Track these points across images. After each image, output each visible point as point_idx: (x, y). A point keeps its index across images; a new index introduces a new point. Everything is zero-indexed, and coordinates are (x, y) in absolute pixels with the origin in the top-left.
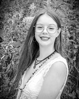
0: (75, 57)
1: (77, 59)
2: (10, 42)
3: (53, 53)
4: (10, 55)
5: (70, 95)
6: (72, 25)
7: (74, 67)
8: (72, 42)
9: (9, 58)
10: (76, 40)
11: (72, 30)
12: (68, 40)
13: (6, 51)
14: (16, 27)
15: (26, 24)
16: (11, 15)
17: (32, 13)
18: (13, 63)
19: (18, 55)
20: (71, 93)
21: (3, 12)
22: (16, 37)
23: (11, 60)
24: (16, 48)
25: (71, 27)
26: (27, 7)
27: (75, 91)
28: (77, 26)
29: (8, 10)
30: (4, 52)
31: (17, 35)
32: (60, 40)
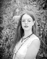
0: (42, 35)
1: (43, 36)
2: (7, 30)
3: (32, 34)
4: (8, 36)
5: (40, 55)
6: (39, 19)
7: (41, 41)
8: (40, 28)
9: (7, 38)
10: (41, 26)
11: (39, 21)
12: (37, 27)
13: (5, 35)
14: (10, 21)
15: (14, 20)
16: (6, 16)
17: (17, 14)
18: (9, 41)
19: (12, 36)
20: (41, 54)
21: (2, 14)
22: (10, 27)
23: (8, 39)
24: (10, 33)
25: (38, 19)
26: (15, 11)
27: (43, 53)
28: (41, 19)
29: (5, 13)
30: (4, 35)
31: (10, 26)
32: (35, 27)
